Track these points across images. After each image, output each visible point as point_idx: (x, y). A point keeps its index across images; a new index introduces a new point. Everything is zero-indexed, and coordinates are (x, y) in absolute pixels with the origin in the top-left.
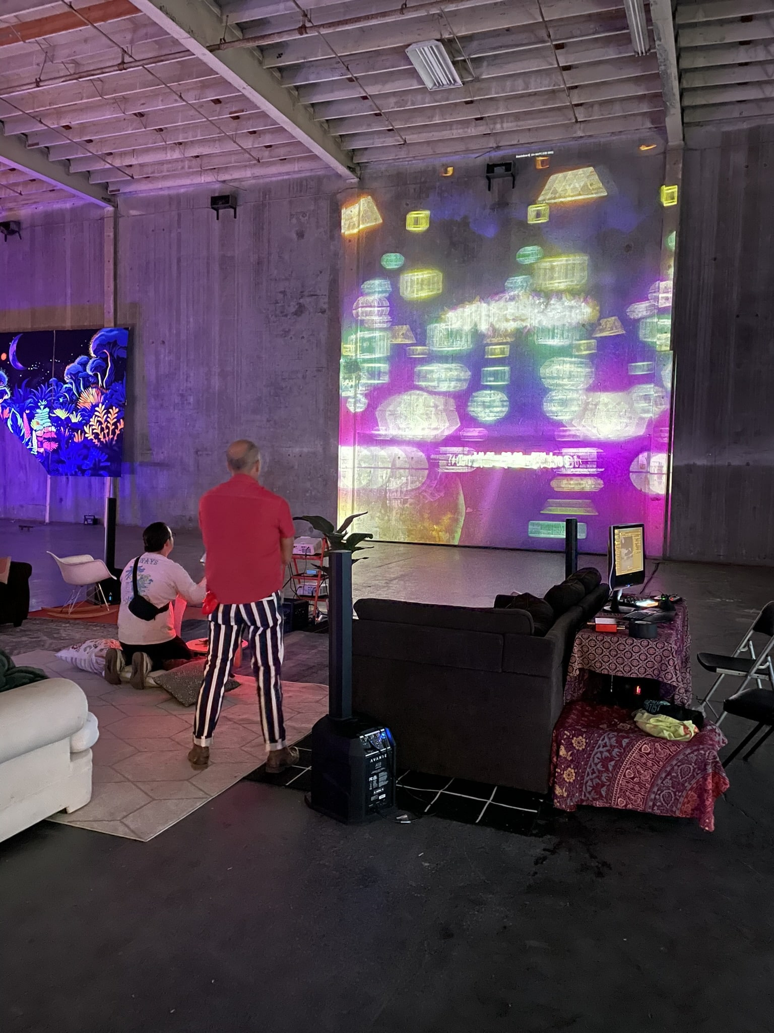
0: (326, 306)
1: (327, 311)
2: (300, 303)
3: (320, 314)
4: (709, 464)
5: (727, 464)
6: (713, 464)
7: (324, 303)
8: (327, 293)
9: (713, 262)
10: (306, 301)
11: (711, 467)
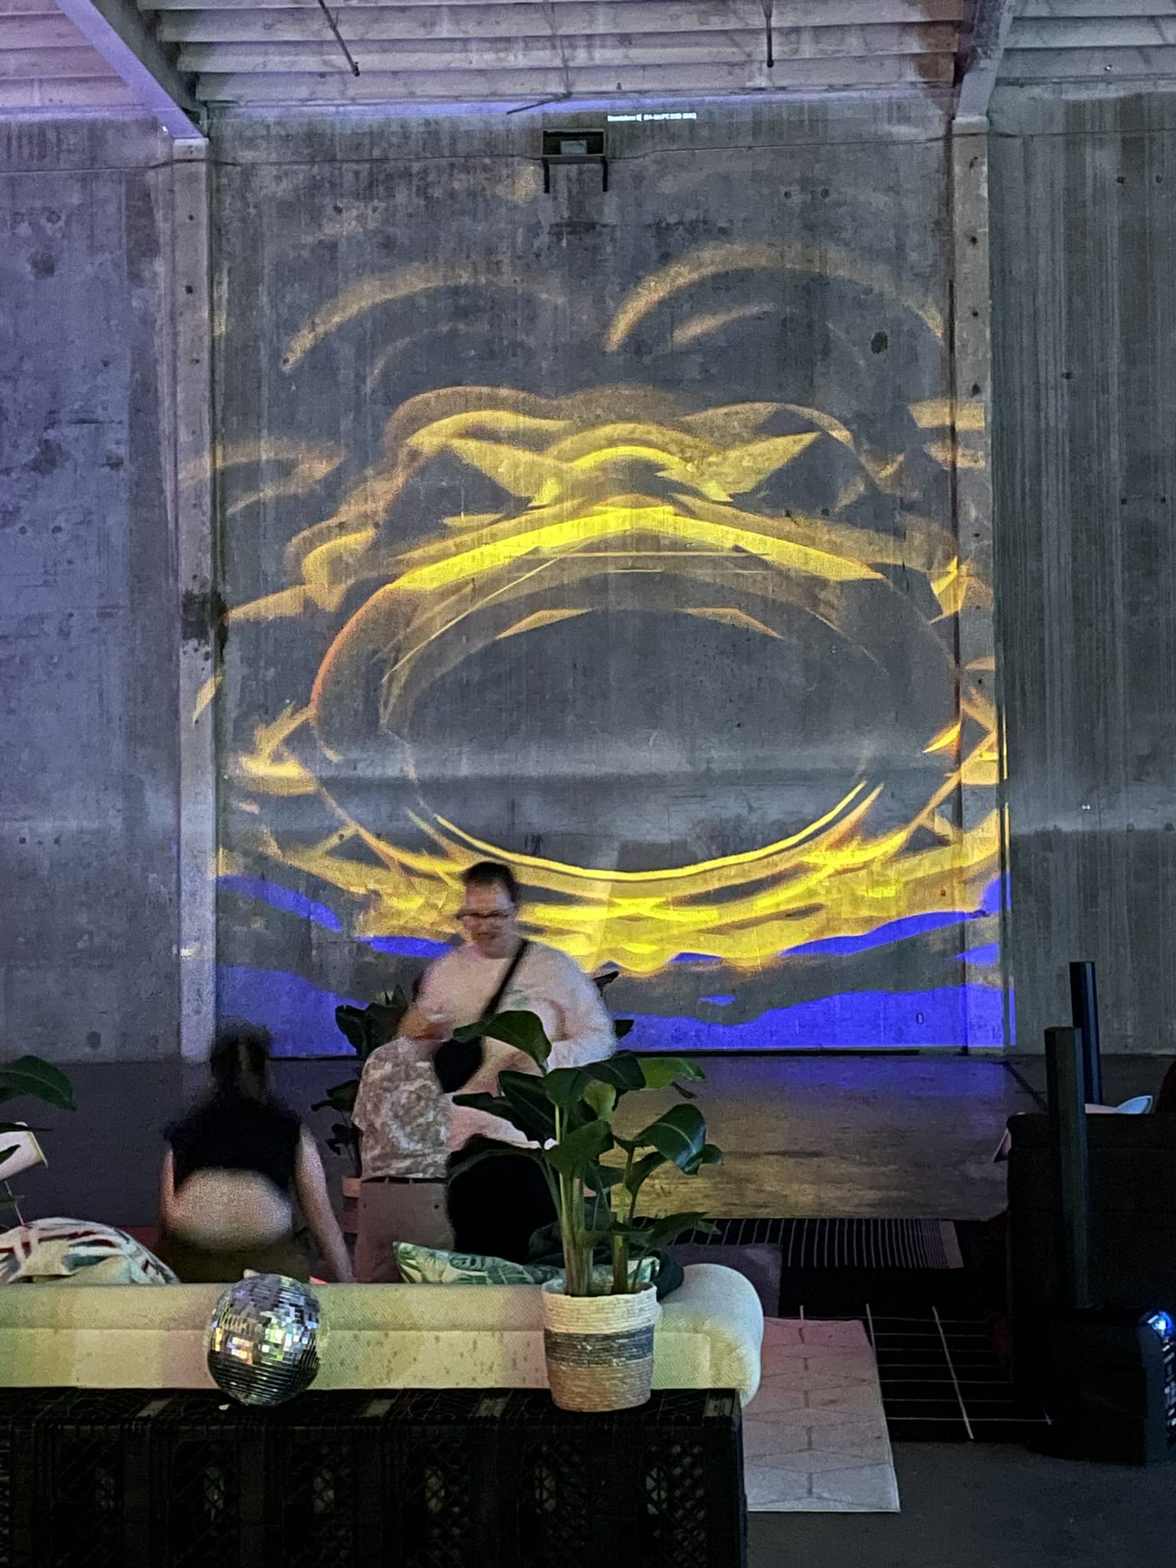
0: (122, 451)
1: (126, 462)
2: (46, 441)
3: (107, 469)
4: (1088, 828)
5: (1125, 829)
6: (1097, 828)
7: (117, 441)
8: (125, 417)
9: (1065, 380)
10: (66, 434)
11: (1093, 836)
